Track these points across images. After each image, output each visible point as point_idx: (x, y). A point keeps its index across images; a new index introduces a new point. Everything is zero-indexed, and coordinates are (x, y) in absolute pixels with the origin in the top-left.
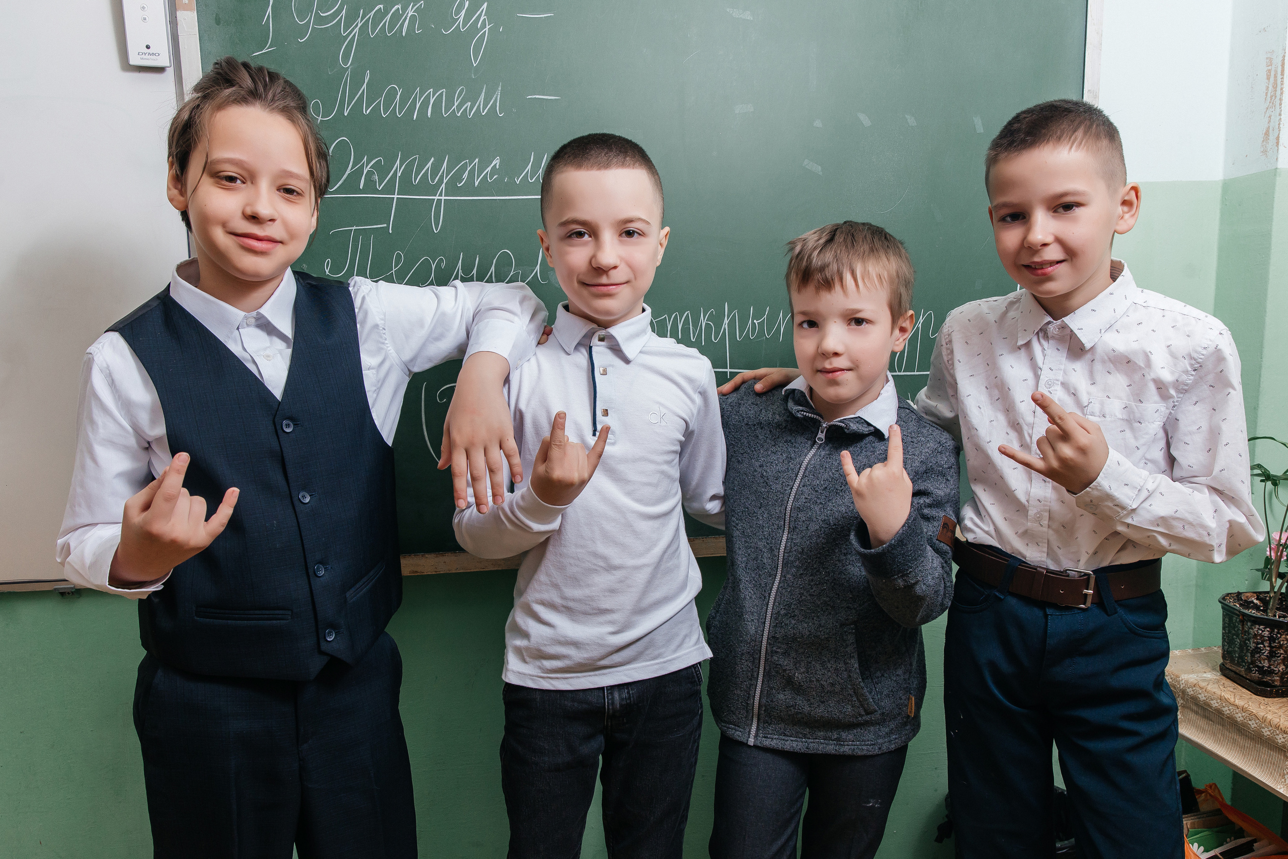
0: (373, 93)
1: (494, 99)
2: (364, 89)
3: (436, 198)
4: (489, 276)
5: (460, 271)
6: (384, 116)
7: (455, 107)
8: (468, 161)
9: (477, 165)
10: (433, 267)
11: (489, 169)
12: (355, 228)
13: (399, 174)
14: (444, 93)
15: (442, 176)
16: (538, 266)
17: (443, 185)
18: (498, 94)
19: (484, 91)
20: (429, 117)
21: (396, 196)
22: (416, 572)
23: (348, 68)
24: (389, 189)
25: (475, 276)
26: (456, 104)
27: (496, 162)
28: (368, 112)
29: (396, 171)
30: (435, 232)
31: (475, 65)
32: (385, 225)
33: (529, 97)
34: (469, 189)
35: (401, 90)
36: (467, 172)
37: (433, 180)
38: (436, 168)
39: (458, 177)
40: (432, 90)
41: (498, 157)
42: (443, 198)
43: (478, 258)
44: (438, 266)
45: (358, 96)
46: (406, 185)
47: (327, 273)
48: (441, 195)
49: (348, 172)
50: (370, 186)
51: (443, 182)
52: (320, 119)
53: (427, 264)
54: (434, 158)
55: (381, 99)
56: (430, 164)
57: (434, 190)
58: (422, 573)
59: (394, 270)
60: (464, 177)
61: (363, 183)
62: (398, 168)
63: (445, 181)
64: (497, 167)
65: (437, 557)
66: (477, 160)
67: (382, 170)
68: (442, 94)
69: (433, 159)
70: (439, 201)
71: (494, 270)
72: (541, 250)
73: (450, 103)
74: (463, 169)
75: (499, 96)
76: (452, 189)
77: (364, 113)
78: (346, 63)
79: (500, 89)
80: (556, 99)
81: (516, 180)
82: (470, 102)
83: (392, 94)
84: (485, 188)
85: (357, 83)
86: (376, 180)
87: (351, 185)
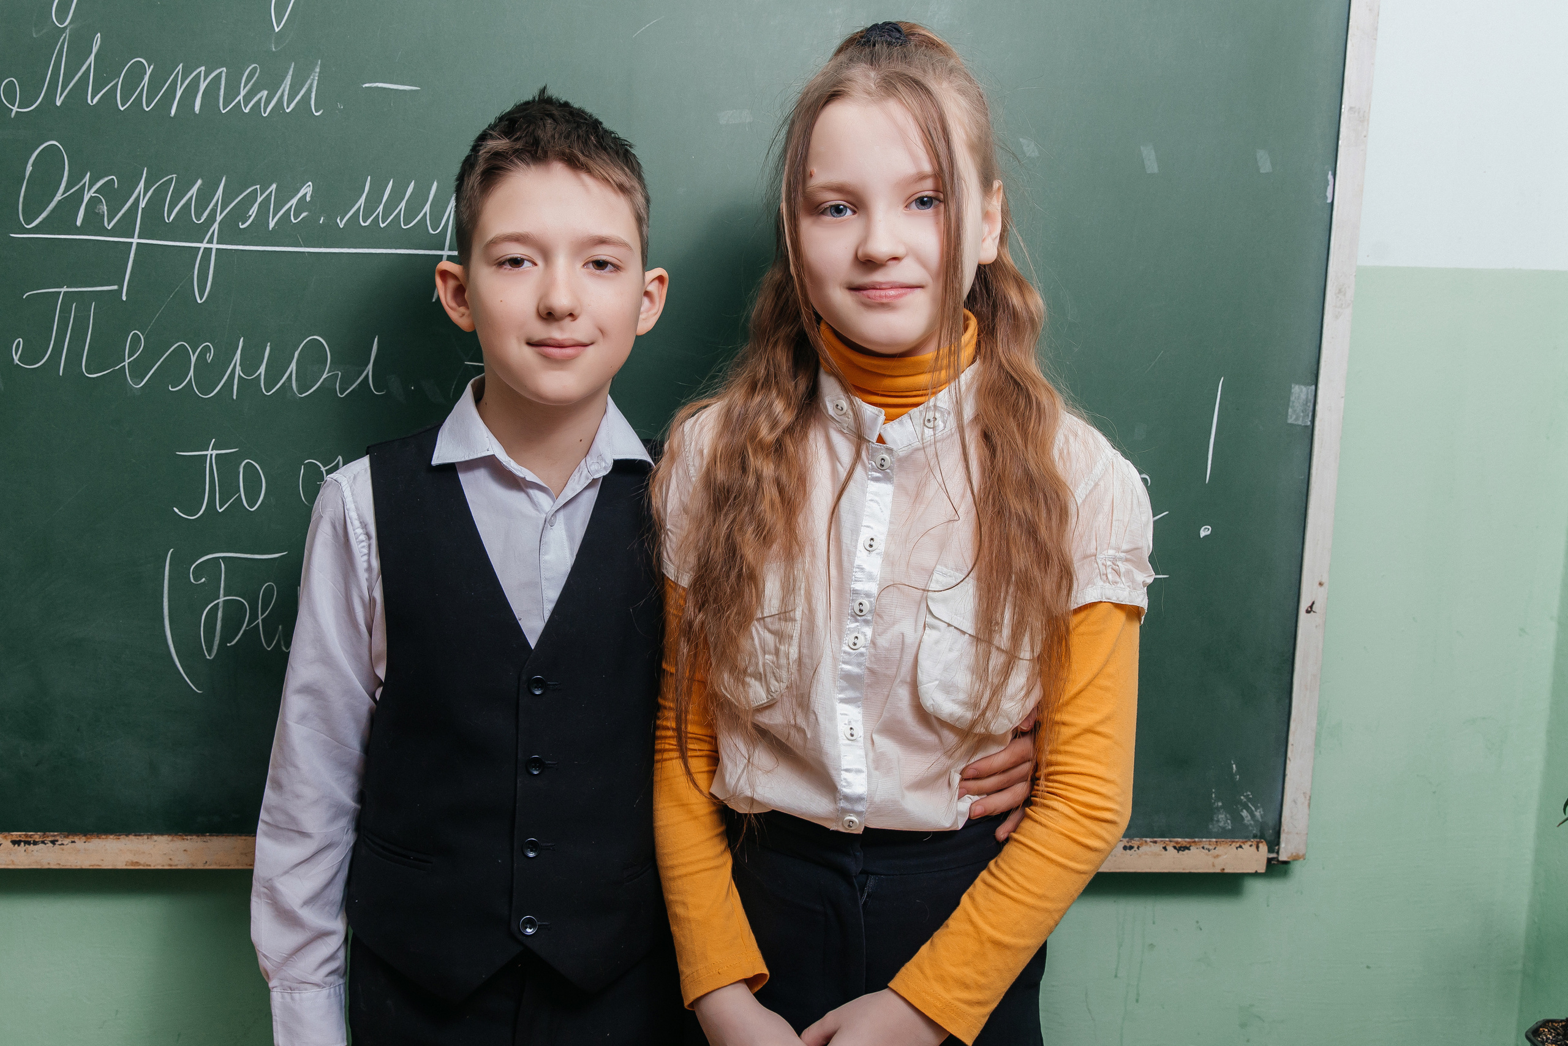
0: (105, 71)
1: (307, 86)
2: (90, 64)
3: (203, 245)
4: (287, 378)
5: (238, 368)
6: (122, 109)
7: (241, 97)
8: (258, 187)
9: (273, 194)
10: (193, 359)
11: (294, 201)
12: (65, 289)
13: (142, 204)
14: (224, 75)
15: (214, 211)
16: (370, 366)
17: (216, 226)
18: (313, 79)
19: (291, 73)
20: (197, 112)
21: (135, 241)
22: (137, 863)
23: (66, 28)
24: (125, 228)
25: (262, 377)
26: (243, 93)
27: (307, 190)
28: (95, 101)
29: (137, 200)
30: (199, 301)
31: (277, 30)
32: (115, 287)
33: (367, 85)
34: (259, 233)
35: (152, 67)
36: (256, 206)
37: (198, 216)
38: (204, 197)
39: (240, 212)
40: (203, 68)
41: (310, 183)
42: (215, 246)
43: (268, 349)
44: (201, 357)
45: (80, 74)
46: (154, 224)
47: (16, 361)
48: (210, 241)
49: (58, 197)
50: (93, 223)
51: (215, 221)
52: (15, 109)
53: (181, 356)
54: (202, 179)
55: (118, 81)
56: (194, 190)
57: (199, 232)
58: (147, 865)
59: (127, 361)
60: (250, 213)
61: (82, 217)
62: (141, 195)
63: (219, 219)
64: (308, 199)
65: (172, 840)
66: (274, 186)
67: (115, 196)
68: (219, 75)
69: (199, 182)
70: (208, 251)
71: (294, 368)
72: (376, 339)
73: (232, 90)
74: (251, 199)
75: (316, 83)
76: (230, 231)
77: (89, 102)
78: (61, 18)
79: (318, 70)
80: (412, 91)
81: (338, 221)
82: (267, 90)
83: (137, 73)
84: (285, 232)
85: (79, 52)
86: (104, 212)
87: (62, 219)
